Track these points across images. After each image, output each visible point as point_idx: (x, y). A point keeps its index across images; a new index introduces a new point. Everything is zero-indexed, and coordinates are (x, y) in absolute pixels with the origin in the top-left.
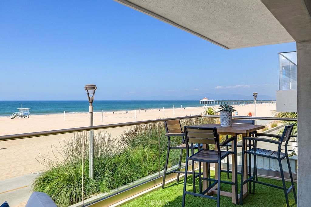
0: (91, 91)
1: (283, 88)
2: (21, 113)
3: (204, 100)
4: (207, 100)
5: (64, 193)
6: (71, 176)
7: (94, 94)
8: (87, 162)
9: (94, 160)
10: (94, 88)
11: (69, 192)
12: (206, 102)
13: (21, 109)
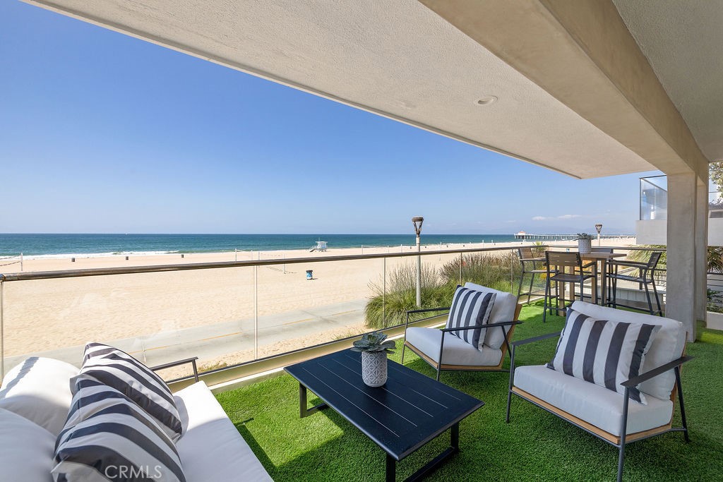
0: (418, 223)
1: (645, 218)
2: (319, 247)
3: (519, 234)
4: (524, 234)
5: (396, 316)
6: (399, 303)
7: (420, 226)
8: (414, 290)
9: (421, 290)
10: (421, 220)
11: (400, 317)
12: (523, 236)
13: (318, 242)
